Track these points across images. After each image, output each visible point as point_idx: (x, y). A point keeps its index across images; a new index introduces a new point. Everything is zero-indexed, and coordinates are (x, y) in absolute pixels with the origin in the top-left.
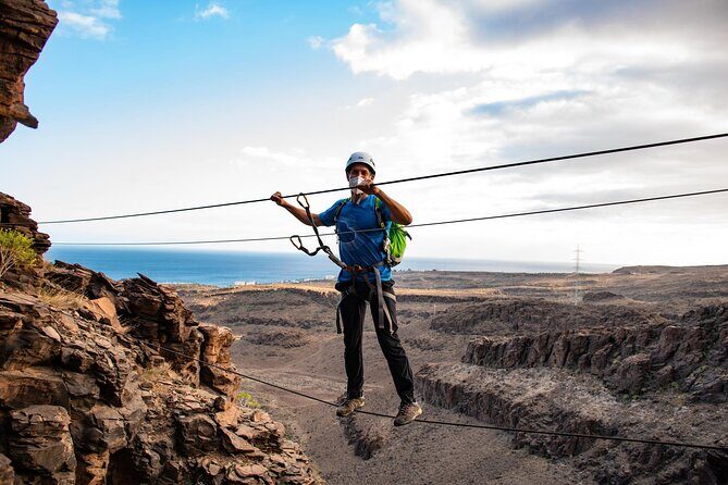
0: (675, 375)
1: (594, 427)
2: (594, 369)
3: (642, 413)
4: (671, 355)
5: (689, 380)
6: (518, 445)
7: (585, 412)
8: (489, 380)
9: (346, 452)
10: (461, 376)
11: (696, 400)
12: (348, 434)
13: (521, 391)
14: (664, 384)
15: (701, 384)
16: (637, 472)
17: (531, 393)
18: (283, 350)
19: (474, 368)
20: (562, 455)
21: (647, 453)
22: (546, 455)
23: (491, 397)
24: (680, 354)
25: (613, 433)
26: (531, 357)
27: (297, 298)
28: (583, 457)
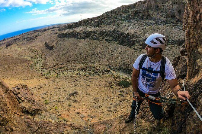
0: (103, 22)
1: (91, 32)
2: (89, 24)
3: (98, 28)
4: (102, 19)
5: (105, 23)
6: (78, 39)
7: (89, 30)
8: (71, 31)
9: (48, 50)
10: (66, 31)
11: (107, 25)
12: (48, 48)
13: (77, 31)
14: (101, 24)
15: (107, 23)
16: (99, 37)
17: (79, 30)
18: (33, 40)
19: (68, 30)
20: (87, 38)
21: (101, 34)
22: (84, 39)
23: (72, 33)
24: (103, 19)
25: (95, 32)
26: (78, 25)
27: (34, 32)
28: (90, 37)
